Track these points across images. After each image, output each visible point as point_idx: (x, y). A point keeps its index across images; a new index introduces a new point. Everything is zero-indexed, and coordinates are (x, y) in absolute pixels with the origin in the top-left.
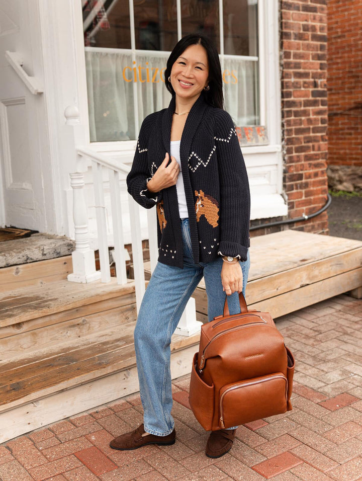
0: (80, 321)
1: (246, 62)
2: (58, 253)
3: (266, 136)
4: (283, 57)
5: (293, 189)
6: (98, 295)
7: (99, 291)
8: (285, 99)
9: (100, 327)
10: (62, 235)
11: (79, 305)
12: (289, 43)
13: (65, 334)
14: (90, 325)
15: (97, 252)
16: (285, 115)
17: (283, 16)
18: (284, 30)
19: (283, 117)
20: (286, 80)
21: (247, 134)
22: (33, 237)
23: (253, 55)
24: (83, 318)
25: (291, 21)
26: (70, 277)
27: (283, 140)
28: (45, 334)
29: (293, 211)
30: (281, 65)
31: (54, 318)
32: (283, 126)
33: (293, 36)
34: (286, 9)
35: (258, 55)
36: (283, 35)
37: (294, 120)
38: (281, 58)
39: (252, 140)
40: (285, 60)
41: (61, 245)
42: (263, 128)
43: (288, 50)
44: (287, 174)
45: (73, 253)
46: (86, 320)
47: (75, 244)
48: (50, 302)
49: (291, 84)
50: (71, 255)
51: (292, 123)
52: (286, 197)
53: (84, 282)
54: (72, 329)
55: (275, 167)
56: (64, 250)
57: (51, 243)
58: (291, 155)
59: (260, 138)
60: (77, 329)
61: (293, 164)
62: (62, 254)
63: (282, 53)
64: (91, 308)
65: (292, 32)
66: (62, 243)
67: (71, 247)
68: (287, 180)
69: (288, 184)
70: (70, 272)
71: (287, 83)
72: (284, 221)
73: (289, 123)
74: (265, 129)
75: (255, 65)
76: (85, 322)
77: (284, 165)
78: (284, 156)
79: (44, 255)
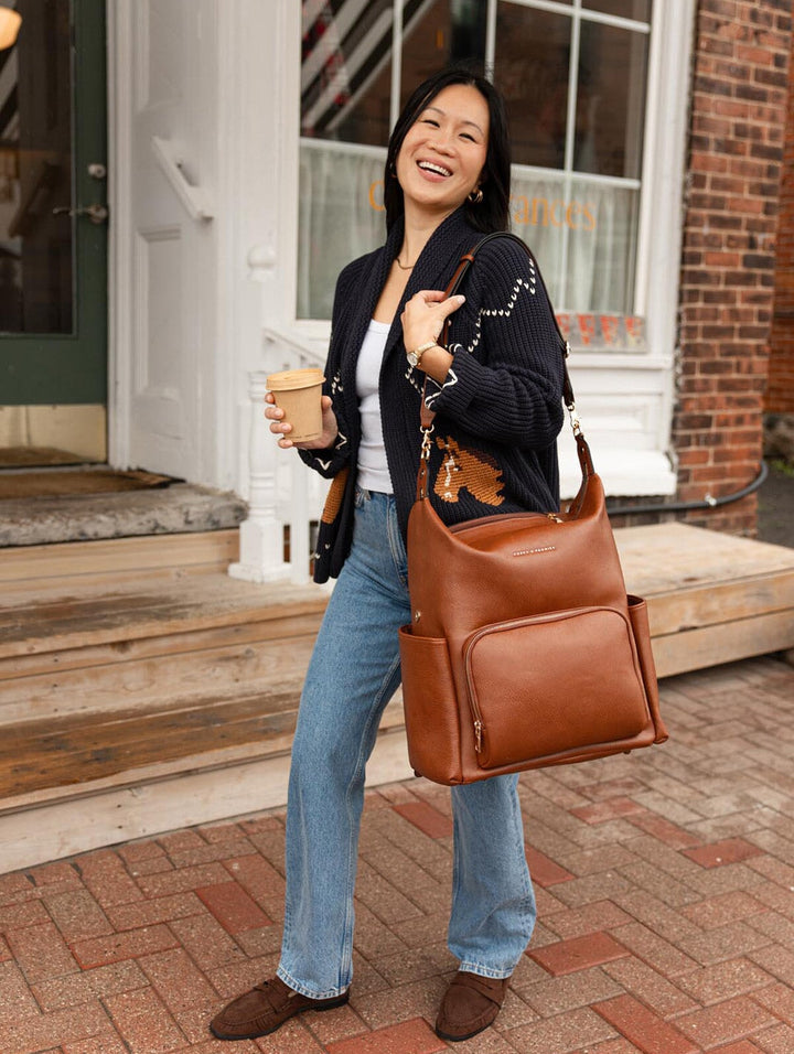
0: (240, 650)
1: (616, 189)
2: (216, 523)
3: (643, 336)
4: (690, 184)
5: (689, 444)
6: (278, 605)
7: (283, 599)
8: (689, 268)
9: (277, 666)
10: (227, 489)
11: (241, 619)
12: (705, 158)
13: (208, 671)
14: (259, 660)
15: (287, 529)
16: (686, 297)
17: (697, 104)
18: (697, 133)
19: (681, 301)
20: (692, 230)
21: (606, 328)
22: (173, 490)
23: (631, 177)
24: (248, 646)
25: (712, 115)
26: (234, 569)
27: (677, 345)
28: (172, 666)
29: (686, 486)
30: (685, 200)
31: (191, 639)
32: (679, 318)
33: (712, 145)
34: (702, 90)
35: (640, 178)
36: (693, 142)
37: (703, 310)
38: (685, 186)
39: (614, 342)
40: (694, 191)
41: (221, 508)
42: (638, 321)
43: (700, 172)
44: (681, 415)
45: (243, 525)
46: (255, 650)
47: (249, 508)
48: (187, 610)
49: (701, 239)
50: (238, 527)
51: (698, 314)
52: (675, 459)
53: (258, 580)
54: (224, 664)
55: (655, 400)
56: (226, 518)
57: (204, 503)
58: (691, 377)
59: (632, 340)
60: (233, 665)
61: (694, 395)
62: (223, 524)
63: (689, 177)
64: (264, 628)
65: (712, 136)
66: (223, 503)
67: (241, 512)
68: (679, 425)
69: (681, 432)
70: (234, 558)
71: (693, 235)
72: (668, 504)
73: (691, 314)
74: (643, 322)
75: (634, 197)
76: (250, 654)
77: (676, 397)
78: (676, 378)
79: (188, 522)
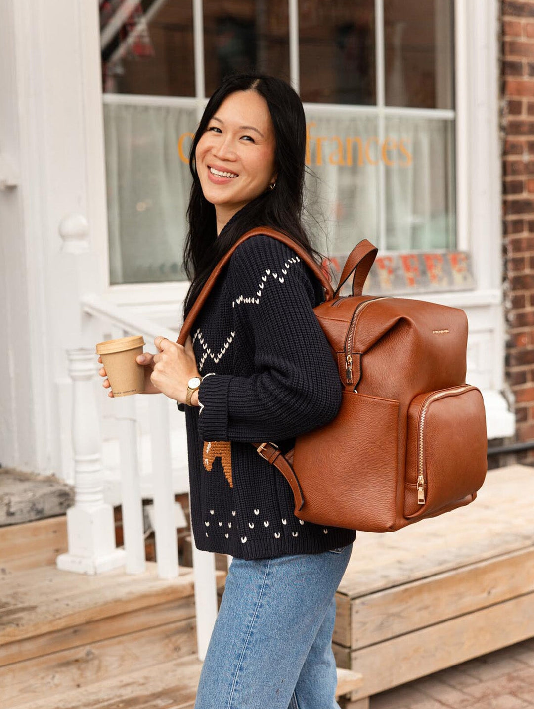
0: (81, 653)
1: (430, 120)
2: (39, 512)
3: (469, 271)
4: (506, 111)
5: (524, 381)
6: (118, 601)
7: (122, 593)
8: (511, 197)
9: (120, 665)
10: (49, 473)
11: (78, 620)
12: (520, 84)
13: (49, 679)
14: (100, 661)
15: (118, 510)
16: (510, 229)
17: (507, 29)
18: (510, 58)
19: (505, 232)
20: (511, 158)
21: (430, 267)
23: (445, 107)
24: (88, 648)
25: (523, 39)
26: (63, 561)
27: (505, 279)
28: (9, 679)
29: (525, 426)
30: (502, 128)
31: (28, 646)
32: (505, 250)
33: (526, 70)
34: (511, 14)
35: (454, 107)
36: (507, 68)
37: (529, 240)
38: (501, 113)
39: (440, 280)
40: (510, 118)
41: (45, 495)
42: (463, 256)
43: (516, 98)
44: (514, 351)
45: (70, 512)
46: (94, 651)
47: (74, 493)
48: (21, 614)
49: (521, 167)
50: (64, 514)
51: (524, 245)
52: (512, 398)
53: (91, 571)
54: (64, 669)
55: (487, 336)
56: (50, 506)
57: (25, 491)
58: (521, 311)
59: (458, 277)
60: (73, 671)
61: (526, 329)
62: (48, 512)
63: (504, 104)
64: (104, 628)
65: (524, 61)
66: (47, 490)
67: (66, 498)
68: (513, 362)
69: (515, 369)
70: (61, 548)
71: (514, 163)
72: (508, 446)
73: (517, 245)
74: (468, 257)
75: (449, 129)
76: (91, 656)
77: (507, 332)
78: (506, 313)
79: (10, 514)
